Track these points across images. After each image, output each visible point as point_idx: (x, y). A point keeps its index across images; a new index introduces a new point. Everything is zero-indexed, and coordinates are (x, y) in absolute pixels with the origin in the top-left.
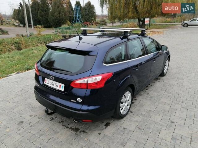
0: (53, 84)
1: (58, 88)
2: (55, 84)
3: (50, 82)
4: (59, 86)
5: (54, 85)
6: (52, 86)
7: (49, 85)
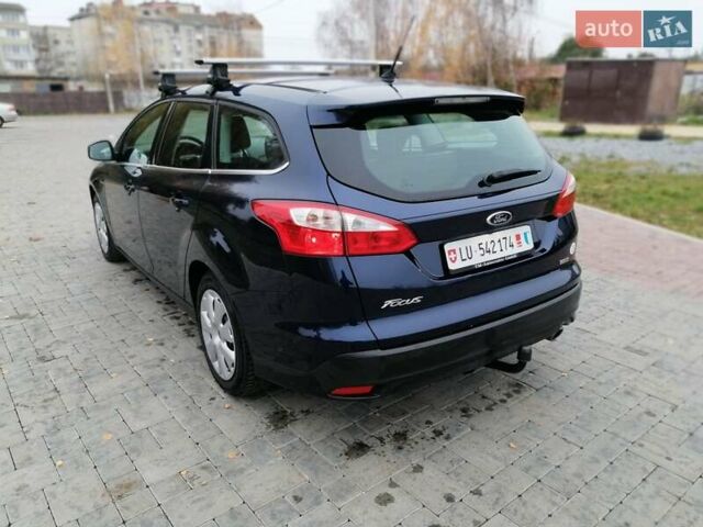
0: (490, 246)
1: (517, 250)
2: (497, 245)
3: (475, 247)
4: (514, 240)
5: (497, 248)
6: (489, 258)
7: (478, 259)
